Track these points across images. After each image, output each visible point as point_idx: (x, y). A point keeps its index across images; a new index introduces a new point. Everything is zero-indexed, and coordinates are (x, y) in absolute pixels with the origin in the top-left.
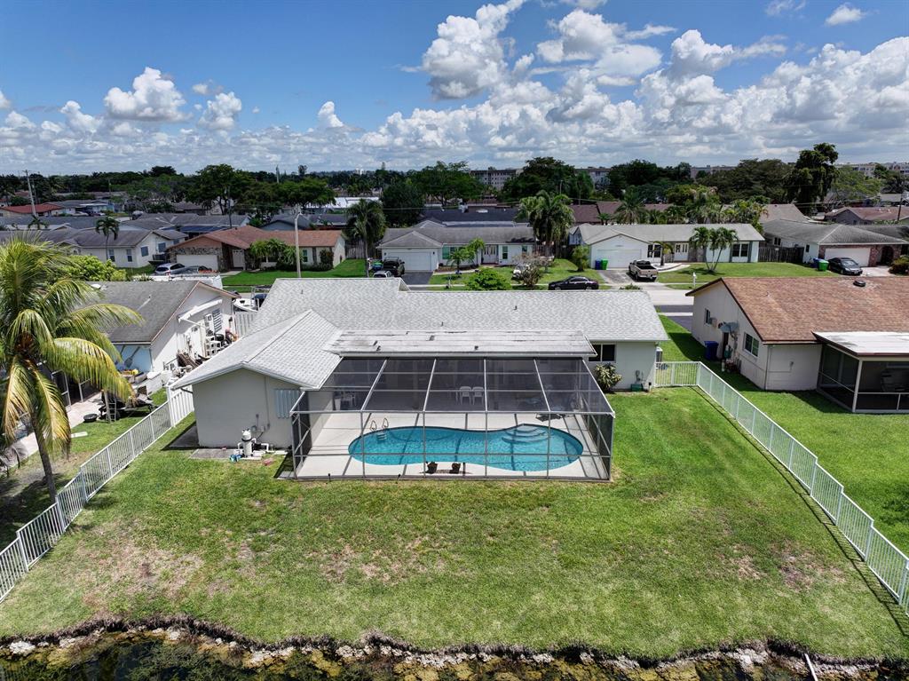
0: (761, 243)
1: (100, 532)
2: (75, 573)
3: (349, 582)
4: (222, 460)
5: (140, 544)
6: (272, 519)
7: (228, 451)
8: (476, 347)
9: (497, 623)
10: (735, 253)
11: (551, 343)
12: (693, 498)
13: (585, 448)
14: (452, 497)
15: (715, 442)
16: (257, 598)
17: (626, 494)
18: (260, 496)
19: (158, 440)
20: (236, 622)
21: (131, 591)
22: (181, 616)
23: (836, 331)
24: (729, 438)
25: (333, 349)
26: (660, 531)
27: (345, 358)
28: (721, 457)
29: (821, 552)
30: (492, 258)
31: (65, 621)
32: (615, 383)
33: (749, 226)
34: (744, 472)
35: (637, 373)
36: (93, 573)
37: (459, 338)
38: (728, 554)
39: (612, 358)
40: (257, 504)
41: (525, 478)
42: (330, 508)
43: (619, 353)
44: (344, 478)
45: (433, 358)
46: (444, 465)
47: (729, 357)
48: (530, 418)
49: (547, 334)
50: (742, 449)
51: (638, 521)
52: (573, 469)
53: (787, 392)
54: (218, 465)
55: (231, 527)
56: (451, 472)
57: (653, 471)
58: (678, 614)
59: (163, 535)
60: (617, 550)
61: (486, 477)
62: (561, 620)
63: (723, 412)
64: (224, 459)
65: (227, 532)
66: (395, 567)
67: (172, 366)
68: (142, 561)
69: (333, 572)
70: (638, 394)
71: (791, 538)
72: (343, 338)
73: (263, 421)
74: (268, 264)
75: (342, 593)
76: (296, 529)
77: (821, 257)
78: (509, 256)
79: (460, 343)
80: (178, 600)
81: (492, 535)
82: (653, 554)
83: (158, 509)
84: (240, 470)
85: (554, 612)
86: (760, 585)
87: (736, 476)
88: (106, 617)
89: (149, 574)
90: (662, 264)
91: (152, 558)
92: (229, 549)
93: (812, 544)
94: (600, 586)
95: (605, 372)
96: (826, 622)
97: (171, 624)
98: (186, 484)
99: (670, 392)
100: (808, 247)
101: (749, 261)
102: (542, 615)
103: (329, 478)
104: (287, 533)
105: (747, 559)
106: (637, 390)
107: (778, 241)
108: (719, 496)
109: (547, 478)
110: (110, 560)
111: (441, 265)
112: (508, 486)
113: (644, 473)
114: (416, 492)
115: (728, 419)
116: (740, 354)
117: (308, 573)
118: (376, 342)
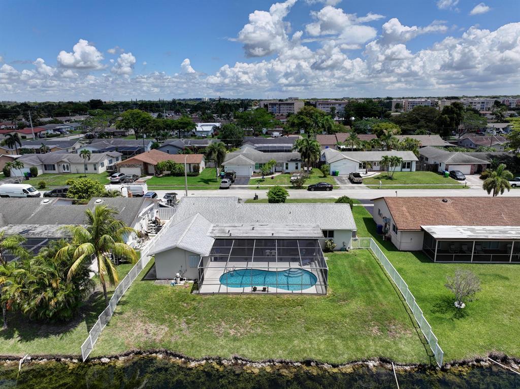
0: (417, 161)
1: (125, 316)
2: (120, 332)
3: (225, 336)
4: (168, 285)
5: (142, 321)
6: (192, 311)
7: (169, 281)
8: (273, 234)
9: (280, 352)
10: (404, 167)
11: (305, 232)
12: (359, 302)
13: (318, 280)
14: (263, 302)
15: (372, 277)
16: (191, 342)
17: (333, 301)
18: (186, 301)
19: (139, 275)
20: (183, 351)
21: (142, 340)
22: (162, 349)
23: (430, 225)
24: (379, 275)
25: (211, 235)
26: (344, 316)
27: (216, 239)
28: (373, 284)
29: (405, 325)
30: (280, 169)
31: (121, 350)
32: (334, 248)
33: (411, 153)
34: (381, 291)
35: (344, 243)
36: (127, 333)
37: (265, 228)
38: (369, 326)
39: (333, 236)
40: (185, 305)
41: (292, 293)
42: (215, 306)
43: (335, 234)
44: (219, 293)
45: (254, 239)
46: (260, 288)
47: (387, 233)
48: (295, 265)
49: (304, 227)
50: (382, 280)
51: (336, 312)
52: (312, 290)
53: (409, 251)
54: (166, 287)
55: (177, 314)
56: (262, 291)
57: (345, 290)
58: (347, 348)
59: (151, 317)
60: (327, 324)
61: (277, 293)
62: (304, 350)
63: (379, 262)
64: (168, 284)
65: (176, 317)
66: (242, 330)
67: (136, 238)
68: (144, 328)
69: (218, 333)
70: (343, 252)
71: (395, 319)
72: (214, 228)
73: (184, 268)
74: (166, 172)
75: (222, 341)
76: (202, 315)
77: (447, 170)
78: (289, 168)
79: (266, 231)
80: (160, 343)
81: (279, 318)
82: (340, 325)
83: (146, 307)
84: (176, 290)
85: (302, 347)
86: (380, 338)
87: (378, 293)
88: (134, 349)
89: (148, 333)
90: (366, 173)
91: (148, 327)
92: (177, 323)
93: (402, 321)
94: (319, 338)
95: (329, 243)
96: (401, 351)
97: (159, 352)
98: (155, 295)
99: (358, 252)
100: (440, 164)
101: (411, 171)
102: (297, 348)
103: (213, 294)
104: (199, 317)
105: (376, 327)
106: (343, 251)
107: (427, 159)
108: (369, 302)
109: (301, 294)
110: (132, 328)
111: (254, 172)
112: (285, 297)
113: (341, 291)
114: (249, 300)
115: (380, 266)
116: (391, 233)
117: (209, 333)
118: (229, 231)
